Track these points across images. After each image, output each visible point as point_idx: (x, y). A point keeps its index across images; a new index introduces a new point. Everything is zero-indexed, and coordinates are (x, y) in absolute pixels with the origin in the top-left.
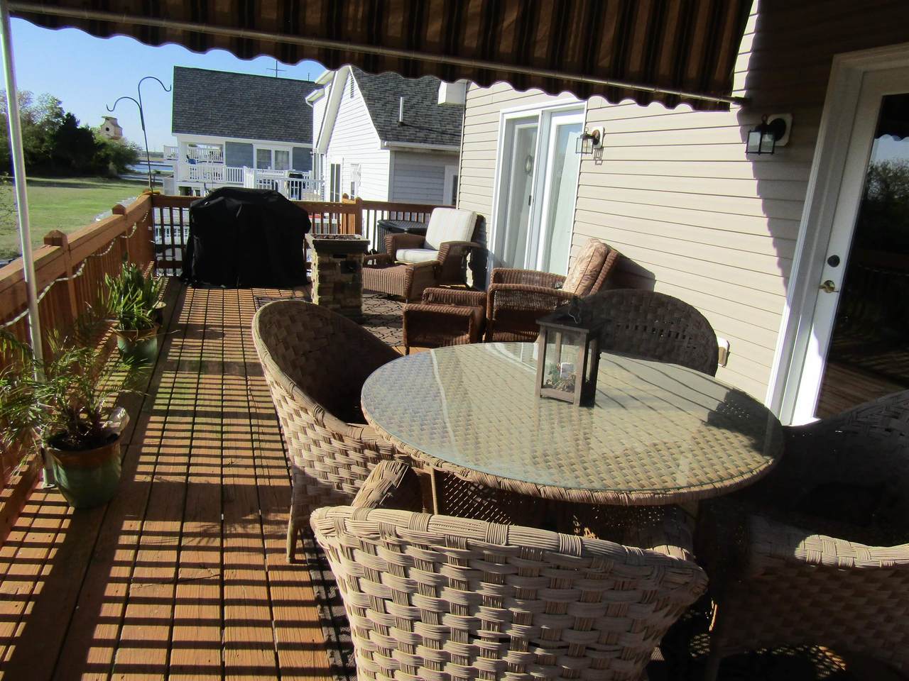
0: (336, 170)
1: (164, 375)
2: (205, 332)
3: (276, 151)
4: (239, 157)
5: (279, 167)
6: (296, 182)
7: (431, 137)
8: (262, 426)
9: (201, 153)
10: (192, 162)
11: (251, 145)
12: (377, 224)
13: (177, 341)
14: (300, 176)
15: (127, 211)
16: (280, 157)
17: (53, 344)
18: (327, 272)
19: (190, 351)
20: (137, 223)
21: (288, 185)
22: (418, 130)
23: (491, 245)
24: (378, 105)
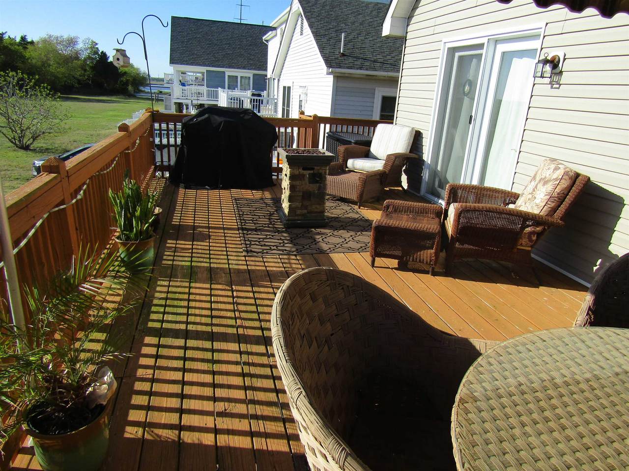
0: (287, 91)
1: (159, 283)
2: (194, 234)
3: (241, 77)
4: (215, 81)
5: (244, 89)
6: (257, 100)
7: (365, 64)
8: (252, 354)
9: (188, 78)
10: (183, 85)
11: (224, 73)
12: (326, 135)
13: (171, 243)
14: (259, 95)
15: (131, 129)
16: (243, 80)
17: (32, 302)
18: (297, 183)
19: (182, 254)
20: (140, 137)
21: (251, 101)
22: (355, 59)
23: (427, 155)
24: (324, 40)
